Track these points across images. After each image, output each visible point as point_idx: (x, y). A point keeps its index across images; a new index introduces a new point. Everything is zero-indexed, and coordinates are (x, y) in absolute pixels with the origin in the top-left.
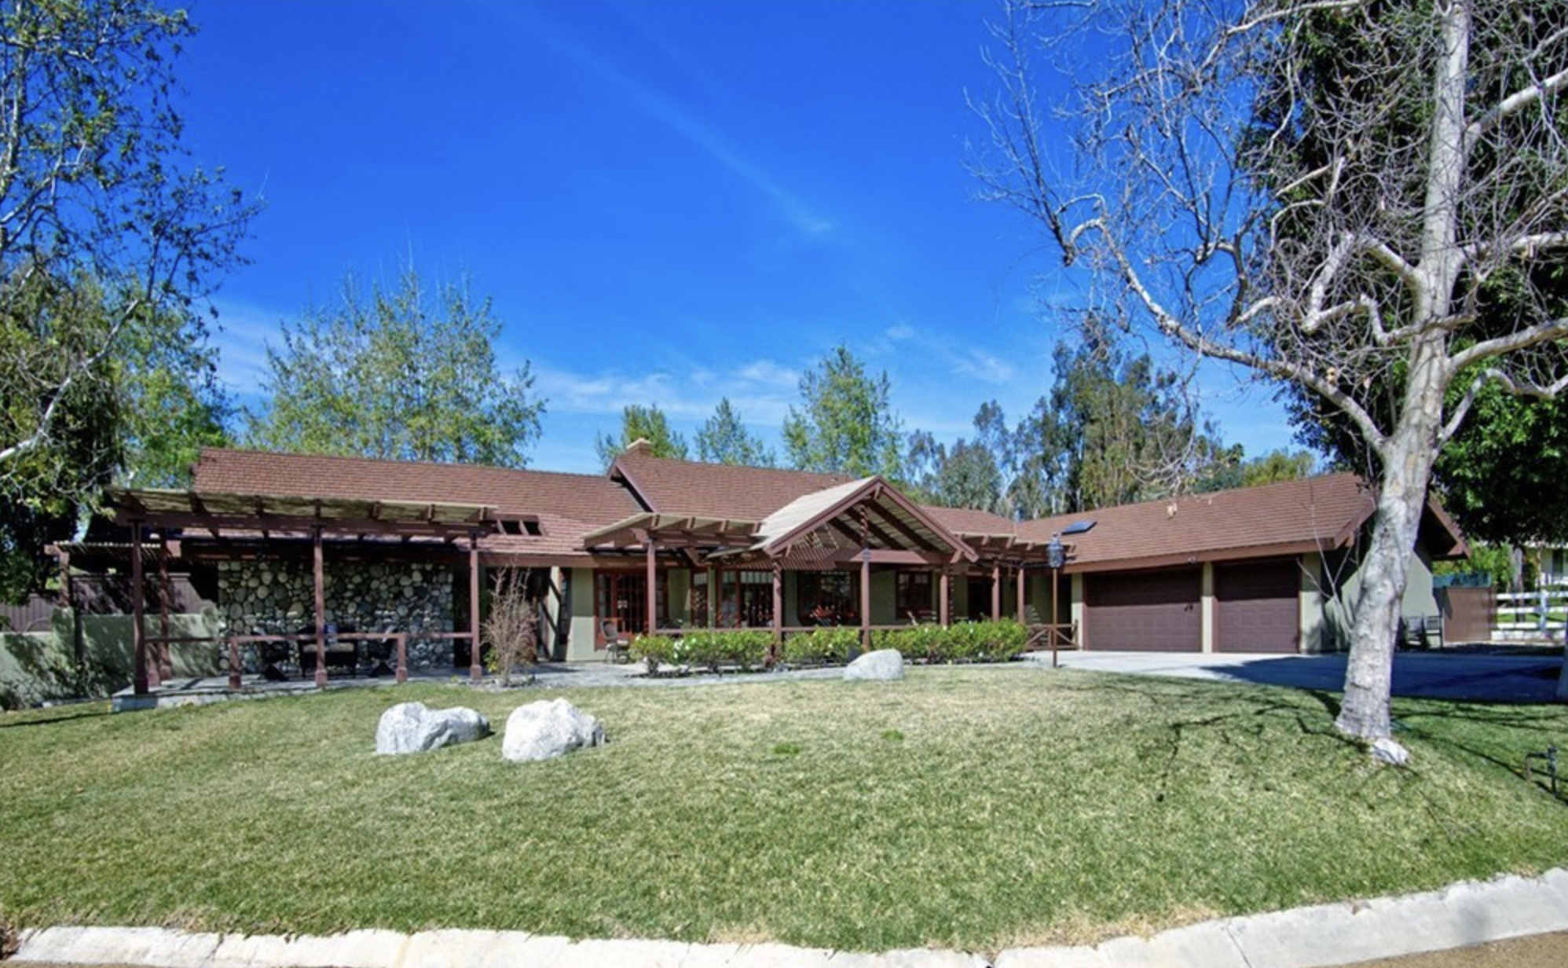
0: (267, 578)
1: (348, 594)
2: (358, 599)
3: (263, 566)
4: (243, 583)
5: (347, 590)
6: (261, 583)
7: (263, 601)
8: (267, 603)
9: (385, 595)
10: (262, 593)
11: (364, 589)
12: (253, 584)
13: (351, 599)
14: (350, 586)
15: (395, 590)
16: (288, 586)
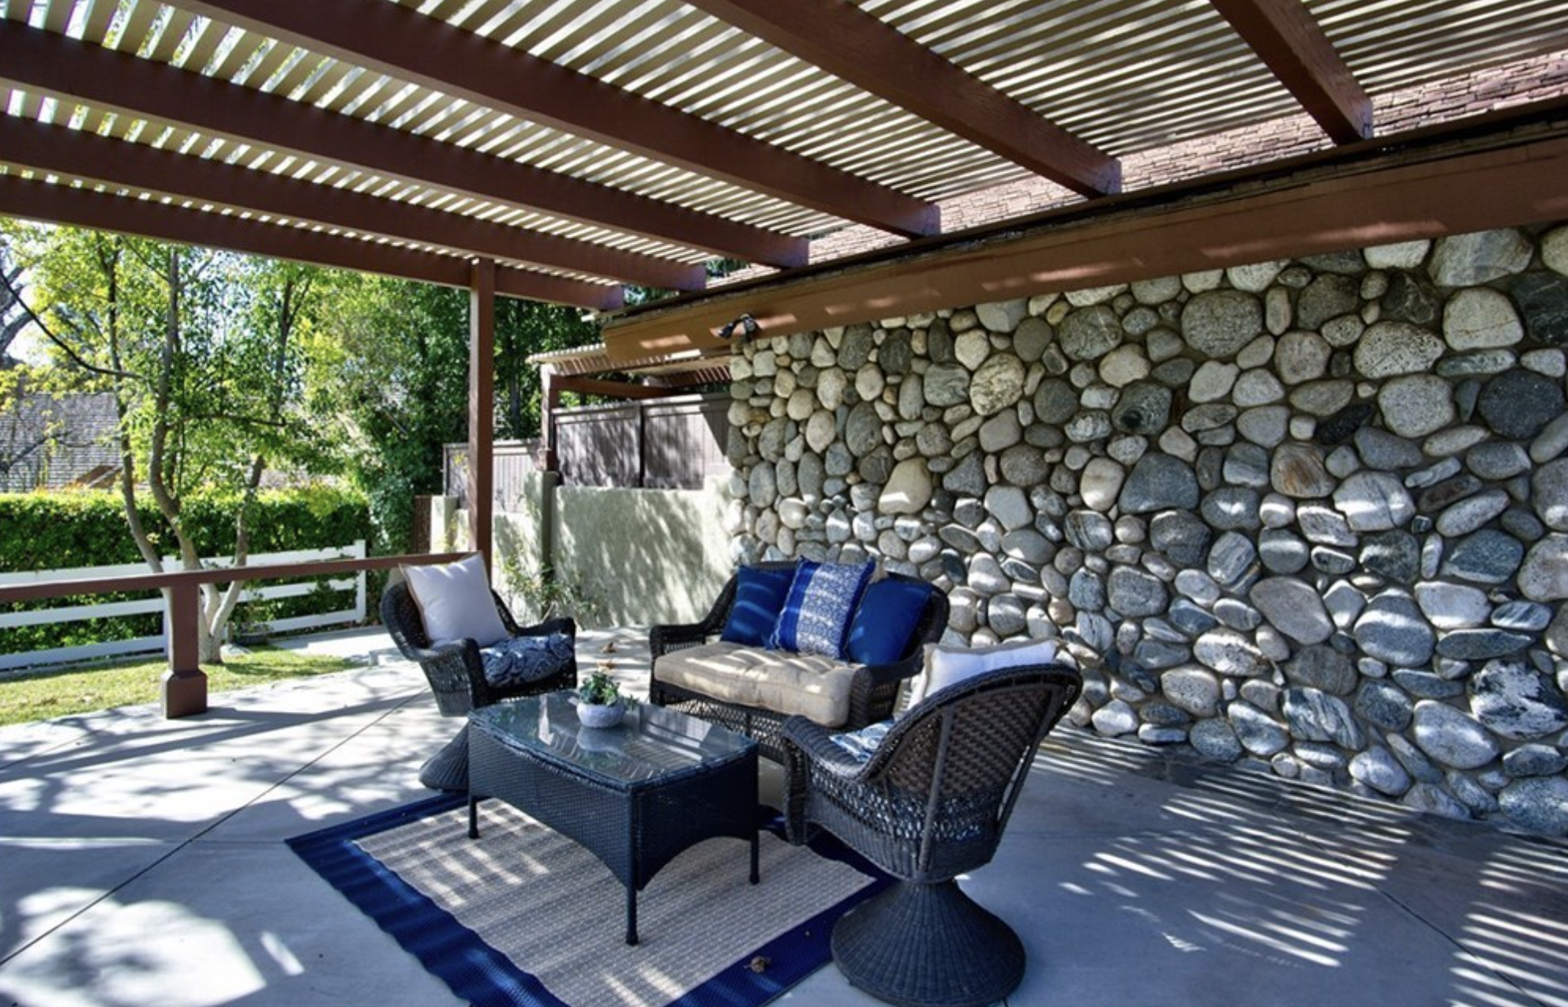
0: (830, 389)
1: (1082, 429)
2: (1128, 448)
3: (820, 355)
4: (776, 411)
5: (1082, 411)
6: (818, 408)
7: (821, 457)
8: (831, 466)
9: (1263, 430)
10: (818, 434)
11: (1153, 404)
12: (796, 411)
13: (1099, 448)
14: (1092, 398)
15: (1332, 399)
16: (884, 412)
